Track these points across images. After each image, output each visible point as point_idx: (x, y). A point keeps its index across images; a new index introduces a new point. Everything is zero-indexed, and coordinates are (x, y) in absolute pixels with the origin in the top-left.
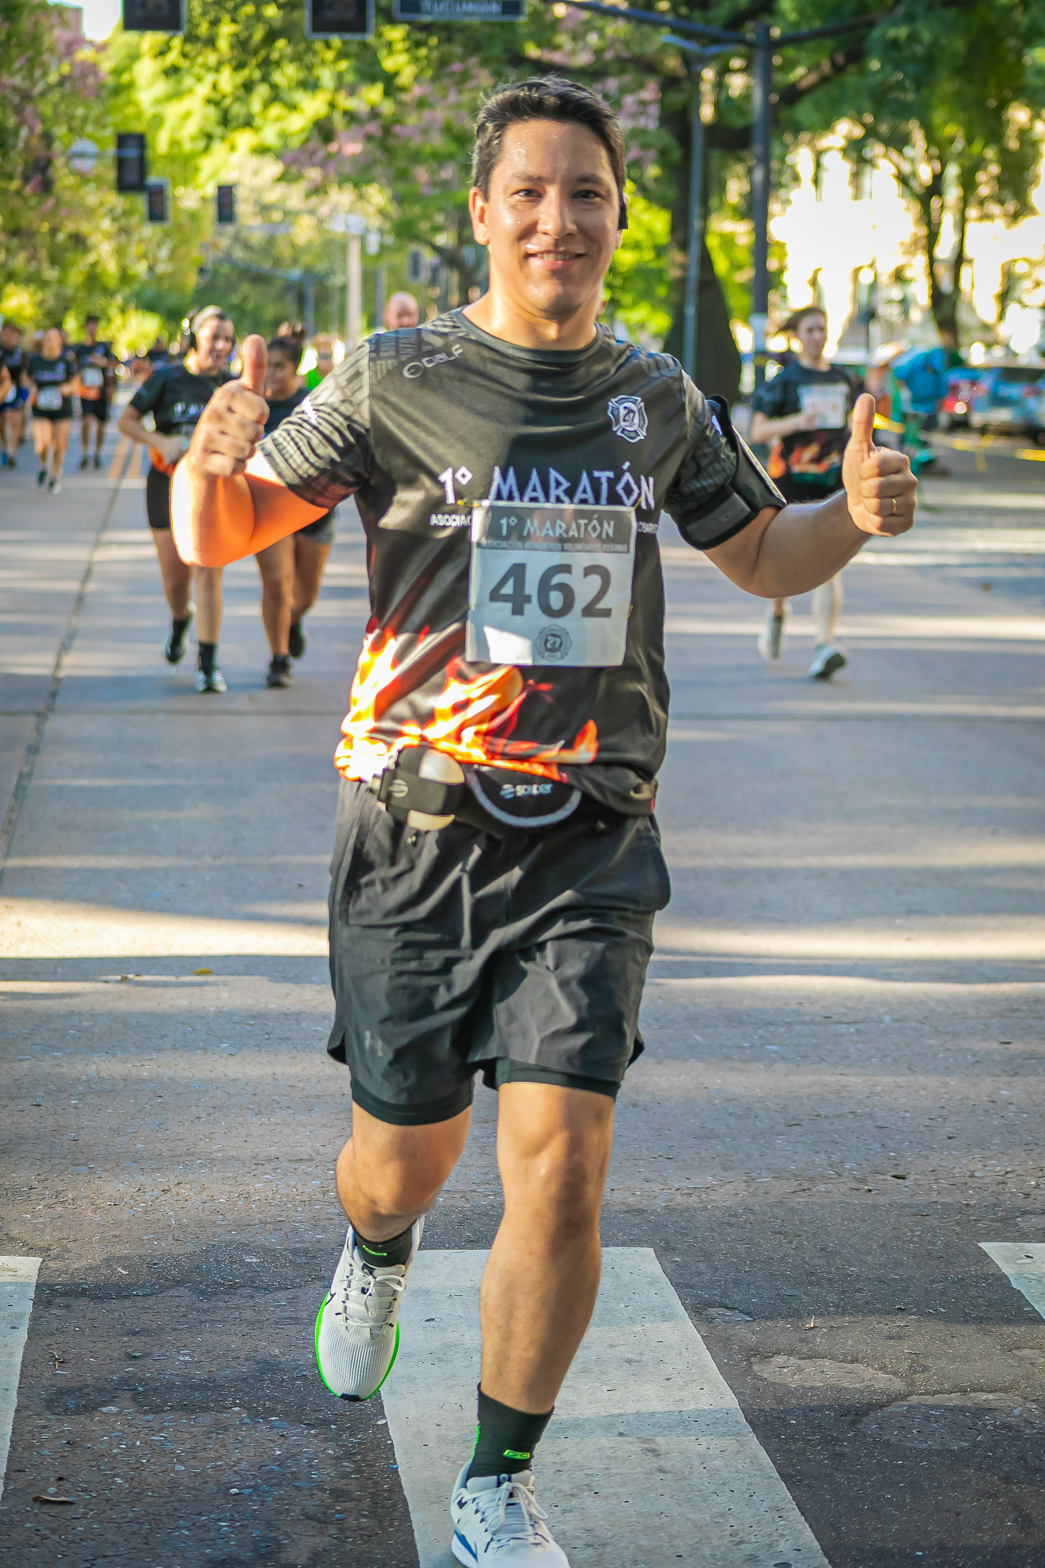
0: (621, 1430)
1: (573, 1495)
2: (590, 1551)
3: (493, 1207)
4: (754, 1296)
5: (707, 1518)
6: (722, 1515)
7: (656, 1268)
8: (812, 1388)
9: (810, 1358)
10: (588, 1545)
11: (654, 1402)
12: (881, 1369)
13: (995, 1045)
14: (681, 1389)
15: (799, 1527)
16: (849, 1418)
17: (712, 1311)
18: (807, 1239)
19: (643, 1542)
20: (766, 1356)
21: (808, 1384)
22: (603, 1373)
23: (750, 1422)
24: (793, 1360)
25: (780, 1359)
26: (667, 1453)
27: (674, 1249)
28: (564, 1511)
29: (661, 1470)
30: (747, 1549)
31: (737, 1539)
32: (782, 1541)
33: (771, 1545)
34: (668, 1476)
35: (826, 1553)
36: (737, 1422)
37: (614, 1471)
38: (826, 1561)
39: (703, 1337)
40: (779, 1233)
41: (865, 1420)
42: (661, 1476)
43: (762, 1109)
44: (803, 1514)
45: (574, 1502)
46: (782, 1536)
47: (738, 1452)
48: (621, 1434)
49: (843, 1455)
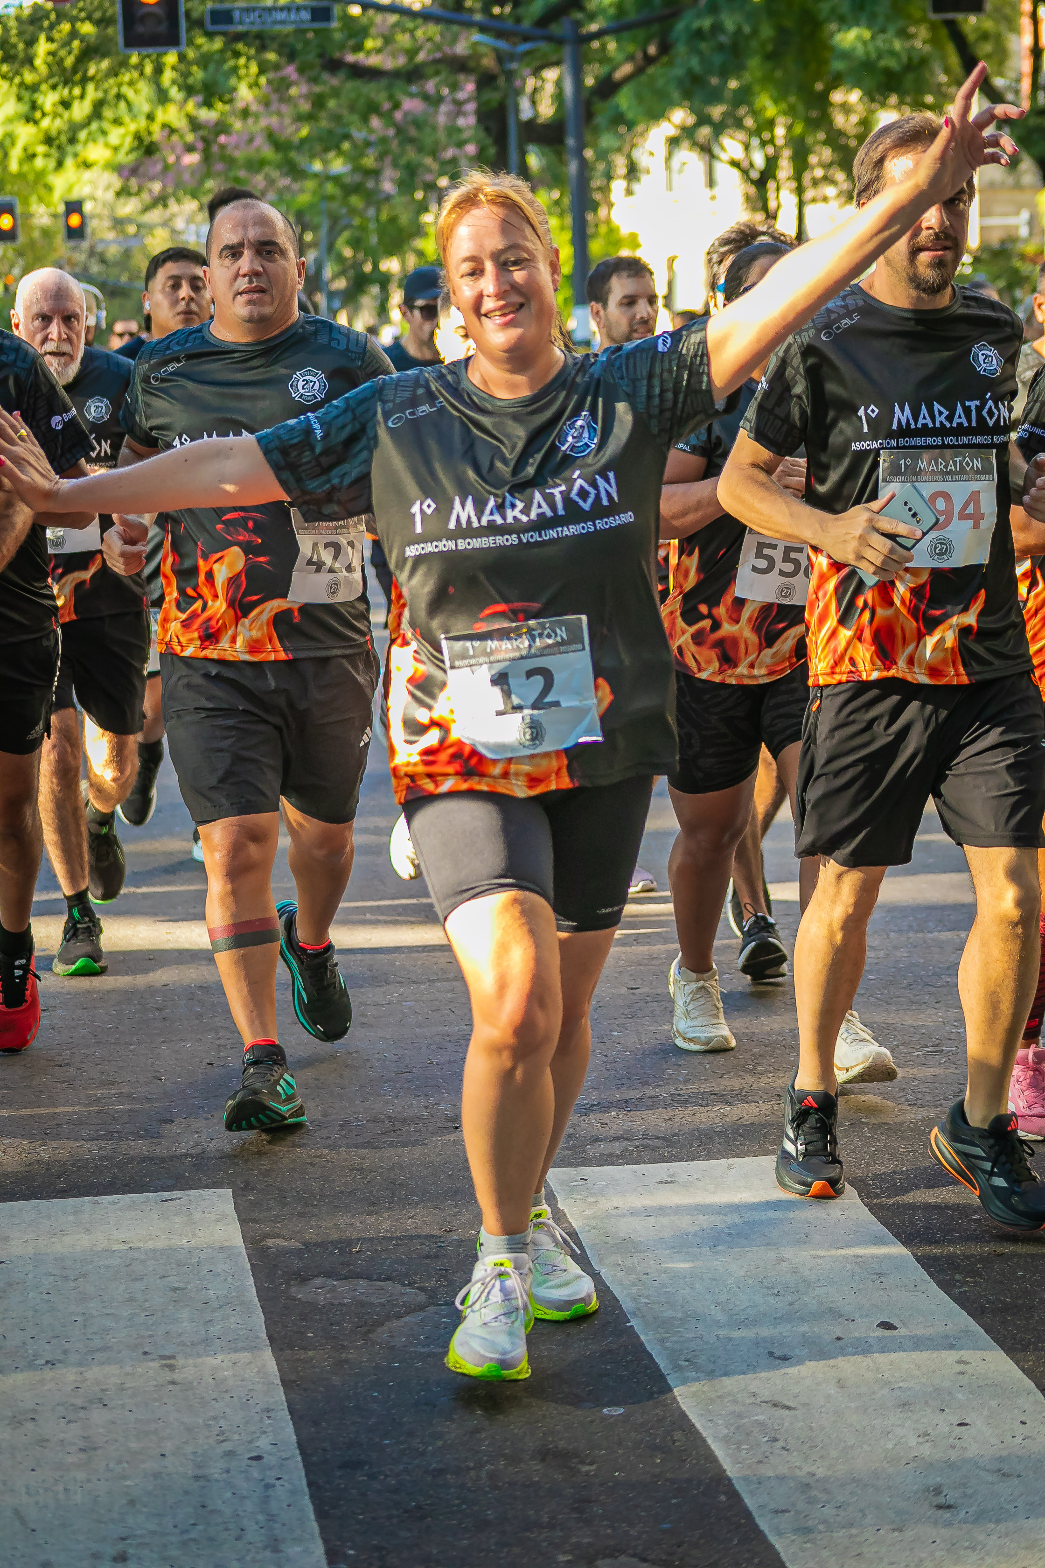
0: (146, 1350)
1: (83, 1408)
2: (82, 1455)
3: (94, 1159)
4: (312, 1227)
5: (200, 1421)
6: (215, 1418)
7: (229, 1207)
8: (340, 1304)
9: (346, 1278)
10: (80, 1450)
11: (185, 1324)
12: (410, 1284)
13: (623, 990)
14: (214, 1310)
15: (283, 1424)
16: (366, 1329)
17: (270, 1242)
18: (381, 1175)
19: (134, 1445)
20: (304, 1280)
21: (336, 1302)
22: (146, 1300)
23: (270, 1337)
24: (330, 1281)
25: (318, 1281)
26: (183, 1367)
27: (253, 1189)
28: (69, 1422)
29: (173, 1383)
30: (227, 1446)
31: (221, 1438)
32: (263, 1436)
33: (250, 1442)
34: (177, 1387)
35: (300, 1446)
36: (258, 1337)
37: (128, 1385)
38: (298, 1452)
39: (252, 1265)
40: (357, 1170)
41: (379, 1330)
42: (171, 1387)
43: (378, 1060)
44: (291, 1412)
45: (82, 1414)
46: (265, 1432)
47: (250, 1363)
48: (145, 1353)
49: (346, 1361)
